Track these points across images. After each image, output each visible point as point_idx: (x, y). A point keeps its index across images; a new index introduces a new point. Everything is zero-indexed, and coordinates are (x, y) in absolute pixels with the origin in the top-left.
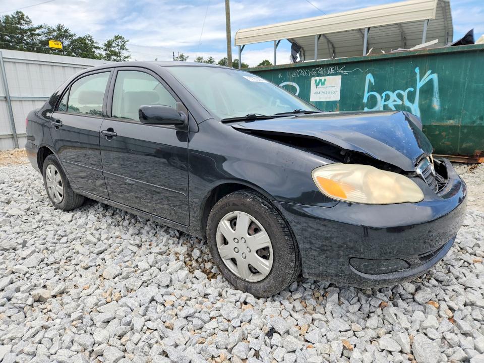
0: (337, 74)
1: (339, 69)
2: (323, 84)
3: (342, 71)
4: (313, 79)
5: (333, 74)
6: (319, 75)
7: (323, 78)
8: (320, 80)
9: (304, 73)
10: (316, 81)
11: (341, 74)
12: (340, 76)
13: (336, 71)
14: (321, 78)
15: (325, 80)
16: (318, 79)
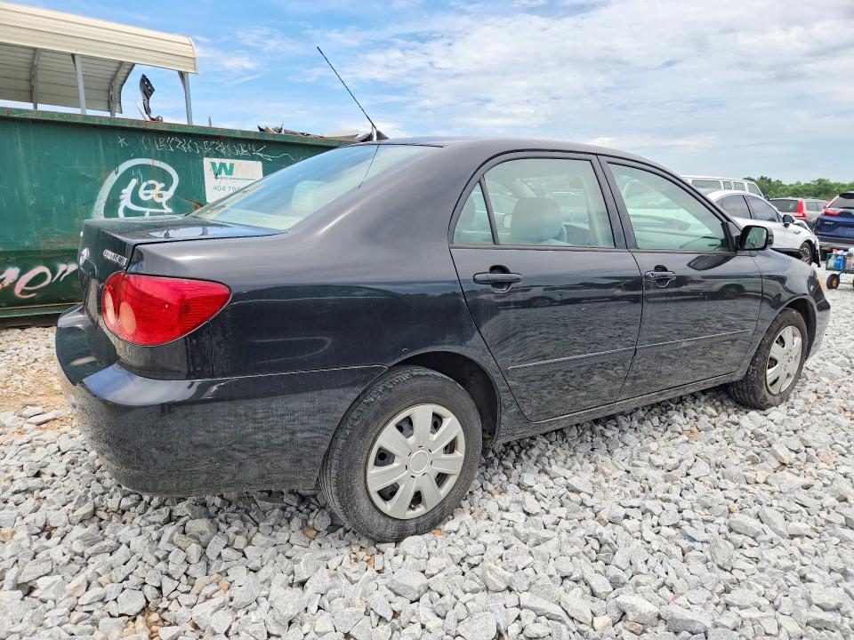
0: (253, 158)
1: (256, 150)
2: (230, 172)
3: (261, 155)
4: (207, 162)
5: (245, 158)
6: (218, 155)
7: (228, 162)
8: (223, 165)
9: (185, 147)
10: (213, 164)
11: (259, 159)
12: (260, 164)
13: (251, 152)
14: (223, 161)
15: (232, 165)
16: (218, 161)
